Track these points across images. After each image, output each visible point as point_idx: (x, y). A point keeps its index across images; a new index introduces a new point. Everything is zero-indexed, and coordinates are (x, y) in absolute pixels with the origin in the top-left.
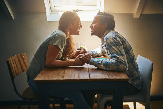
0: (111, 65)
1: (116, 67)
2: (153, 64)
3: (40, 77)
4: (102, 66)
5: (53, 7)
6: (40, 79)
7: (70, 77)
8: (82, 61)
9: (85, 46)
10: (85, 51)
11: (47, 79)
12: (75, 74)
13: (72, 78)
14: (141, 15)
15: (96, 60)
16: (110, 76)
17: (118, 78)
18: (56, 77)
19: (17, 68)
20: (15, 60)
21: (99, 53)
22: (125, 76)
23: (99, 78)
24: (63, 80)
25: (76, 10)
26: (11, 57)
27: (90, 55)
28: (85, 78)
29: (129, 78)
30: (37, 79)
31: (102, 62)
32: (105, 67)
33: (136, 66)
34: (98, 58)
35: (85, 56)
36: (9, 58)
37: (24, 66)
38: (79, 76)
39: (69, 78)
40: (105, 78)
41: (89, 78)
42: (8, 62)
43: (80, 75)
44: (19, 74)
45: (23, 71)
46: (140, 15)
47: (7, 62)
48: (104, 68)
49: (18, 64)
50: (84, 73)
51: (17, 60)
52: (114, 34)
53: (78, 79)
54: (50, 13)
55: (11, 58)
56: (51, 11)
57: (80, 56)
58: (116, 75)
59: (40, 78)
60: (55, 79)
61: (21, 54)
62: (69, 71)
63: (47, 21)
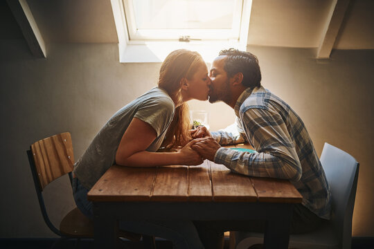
0: (263, 166)
1: (273, 170)
2: (358, 164)
3: (101, 188)
4: (242, 166)
5: (135, 30)
6: (101, 193)
7: (168, 191)
8: (199, 153)
9: (203, 120)
10: (205, 133)
11: (116, 193)
12: (179, 185)
13: (173, 193)
14: (333, 51)
15: (230, 151)
16: (258, 191)
17: (278, 195)
18: (136, 190)
19: (50, 166)
20: (45, 148)
21: (235, 136)
22: (293, 192)
23: (233, 194)
24: (153, 196)
25: (184, 39)
26: (38, 140)
27: (217, 140)
28: (203, 194)
29: (301, 197)
30: (94, 192)
31: (241, 157)
32: (249, 169)
33: (317, 167)
34: (234, 147)
35: (206, 143)
36: (33, 143)
37: (65, 162)
38: (188, 189)
39: (165, 193)
40: (247, 194)
41: (210, 194)
42: (30, 153)
43: (190, 187)
44: (53, 179)
45: (63, 173)
46: (330, 52)
47: (27, 152)
48: (247, 173)
49: (52, 158)
50: (200, 183)
51: (50, 148)
52: (262, 98)
53: (187, 195)
54: (128, 45)
55: (36, 144)
56: (130, 39)
57: (194, 143)
58: (273, 189)
59: (100, 190)
60: (135, 193)
61: (60, 135)
62: (167, 177)
63: (121, 61)
